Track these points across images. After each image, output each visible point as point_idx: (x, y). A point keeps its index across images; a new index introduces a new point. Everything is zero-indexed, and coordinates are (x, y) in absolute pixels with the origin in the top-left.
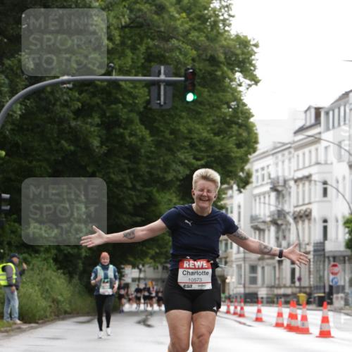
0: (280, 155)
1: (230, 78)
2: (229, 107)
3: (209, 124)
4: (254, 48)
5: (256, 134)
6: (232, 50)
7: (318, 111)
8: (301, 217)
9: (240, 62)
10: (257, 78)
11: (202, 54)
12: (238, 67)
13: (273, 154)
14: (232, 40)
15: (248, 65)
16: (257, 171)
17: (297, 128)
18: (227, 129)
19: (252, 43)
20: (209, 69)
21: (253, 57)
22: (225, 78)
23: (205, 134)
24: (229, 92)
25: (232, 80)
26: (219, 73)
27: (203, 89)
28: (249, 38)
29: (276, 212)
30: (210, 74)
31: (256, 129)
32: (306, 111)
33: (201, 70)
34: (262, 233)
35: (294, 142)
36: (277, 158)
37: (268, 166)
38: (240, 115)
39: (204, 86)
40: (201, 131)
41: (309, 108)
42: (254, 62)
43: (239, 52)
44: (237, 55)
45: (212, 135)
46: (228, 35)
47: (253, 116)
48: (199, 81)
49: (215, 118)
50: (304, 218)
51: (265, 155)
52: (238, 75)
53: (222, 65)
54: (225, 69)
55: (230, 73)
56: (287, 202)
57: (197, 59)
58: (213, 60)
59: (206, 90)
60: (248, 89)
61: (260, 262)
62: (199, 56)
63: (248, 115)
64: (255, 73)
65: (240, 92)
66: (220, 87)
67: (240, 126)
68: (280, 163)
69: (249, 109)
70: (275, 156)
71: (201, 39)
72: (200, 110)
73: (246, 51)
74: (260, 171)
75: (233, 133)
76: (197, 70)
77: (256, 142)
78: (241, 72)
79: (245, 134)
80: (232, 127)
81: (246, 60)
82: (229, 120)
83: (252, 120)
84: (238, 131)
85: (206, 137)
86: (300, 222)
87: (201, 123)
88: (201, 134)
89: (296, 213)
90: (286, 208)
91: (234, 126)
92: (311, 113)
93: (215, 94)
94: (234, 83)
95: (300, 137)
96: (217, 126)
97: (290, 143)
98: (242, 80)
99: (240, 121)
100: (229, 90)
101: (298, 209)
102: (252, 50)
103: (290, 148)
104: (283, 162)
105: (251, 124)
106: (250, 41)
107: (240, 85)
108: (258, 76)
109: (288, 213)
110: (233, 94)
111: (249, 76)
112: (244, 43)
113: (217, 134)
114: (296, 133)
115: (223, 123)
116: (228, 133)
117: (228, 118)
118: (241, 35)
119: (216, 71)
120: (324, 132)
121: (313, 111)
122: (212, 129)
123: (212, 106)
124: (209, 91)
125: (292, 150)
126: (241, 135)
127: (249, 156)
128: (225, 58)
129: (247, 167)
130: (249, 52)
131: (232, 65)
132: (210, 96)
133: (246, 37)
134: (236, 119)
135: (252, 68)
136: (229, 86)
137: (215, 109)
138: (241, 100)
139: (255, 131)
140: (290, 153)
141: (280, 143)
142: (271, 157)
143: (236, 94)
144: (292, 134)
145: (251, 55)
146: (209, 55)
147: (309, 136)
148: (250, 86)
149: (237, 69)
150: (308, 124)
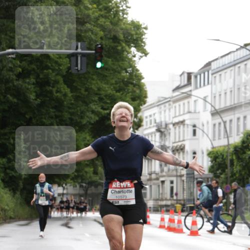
0: (162, 106)
1: (127, 52)
2: (127, 72)
3: (113, 84)
4: (144, 30)
5: (146, 91)
6: (129, 31)
7: (189, 75)
8: (177, 150)
9: (134, 40)
10: (146, 51)
11: (107, 35)
12: (133, 43)
13: (158, 106)
14: (129, 24)
15: (140, 42)
16: (146, 117)
17: (174, 87)
18: (125, 88)
19: (143, 26)
20: (113, 44)
21: (143, 37)
22: (123, 51)
23: (110, 91)
24: (127, 61)
25: (129, 53)
26: (119, 48)
27: (108, 59)
28: (141, 23)
29: (160, 147)
30: (113, 48)
31: (146, 88)
32: (181, 75)
33: (106, 46)
34: (150, 162)
35: (173, 97)
36: (160, 108)
37: (154, 114)
38: (134, 77)
39: (109, 57)
40: (107, 89)
41: (183, 73)
42: (144, 40)
43: (133, 33)
44: (132, 35)
45: (114, 92)
46: (126, 21)
47: (143, 78)
48: (105, 53)
49: (117, 80)
50: (180, 151)
51: (152, 106)
52: (133, 49)
53: (122, 42)
54: (124, 45)
55: (127, 48)
56: (168, 140)
57: (104, 38)
58: (115, 39)
59: (110, 60)
60: (140, 59)
61: (149, 182)
62: (105, 36)
63: (139, 77)
64: (145, 48)
65: (135, 61)
66: (120, 57)
67: (135, 85)
68: (163, 112)
69: (141, 73)
70: (159, 107)
71: (107, 23)
72: (106, 74)
73: (138, 32)
74: (148, 117)
75: (130, 91)
76: (104, 46)
77: (146, 97)
78: (135, 47)
79: (138, 91)
80: (129, 86)
81: (139, 39)
82: (126, 81)
83: (143, 81)
84: (133, 89)
85: (110, 93)
86: (177, 154)
87: (107, 83)
88: (106, 91)
89: (174, 148)
90: (167, 144)
91: (130, 85)
92: (184, 77)
93: (117, 63)
94: (130, 55)
95: (177, 93)
96: (118, 85)
97: (169, 98)
98: (136, 53)
99: (134, 82)
100: (127, 59)
101: (175, 145)
102: (143, 31)
103: (170, 101)
104: (165, 111)
105: (142, 84)
106: (141, 25)
107: (134, 56)
108: (147, 50)
109: (169, 147)
110: (129, 63)
111: (141, 50)
112: (137, 26)
113: (118, 91)
114: (174, 90)
115: (122, 83)
116: (126, 90)
117: (126, 80)
118: (135, 21)
119: (117, 46)
120: (194, 90)
121: (186, 75)
122: (114, 88)
123: (115, 71)
124: (112, 61)
125: (171, 103)
126: (135, 92)
127: (141, 107)
128: (124, 37)
129: (139, 115)
130: (140, 33)
131: (129, 42)
132: (113, 64)
133: (138, 22)
134: (131, 81)
135: (143, 44)
136: (127, 57)
137: (116, 73)
138: (135, 67)
139: (145, 89)
140: (170, 105)
141: (162, 97)
142: (156, 108)
143: (131, 63)
144: (171, 92)
145: (142, 35)
146: (112, 35)
147: (183, 93)
148: (141, 57)
149: (132, 45)
150: (182, 84)
